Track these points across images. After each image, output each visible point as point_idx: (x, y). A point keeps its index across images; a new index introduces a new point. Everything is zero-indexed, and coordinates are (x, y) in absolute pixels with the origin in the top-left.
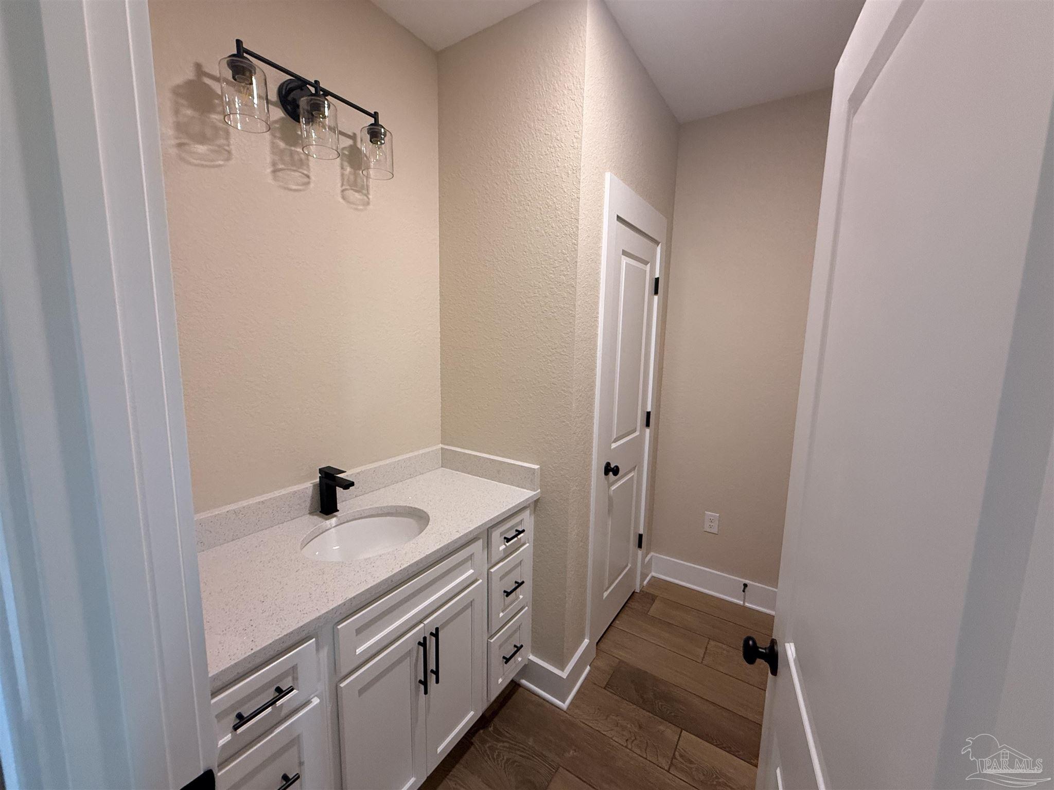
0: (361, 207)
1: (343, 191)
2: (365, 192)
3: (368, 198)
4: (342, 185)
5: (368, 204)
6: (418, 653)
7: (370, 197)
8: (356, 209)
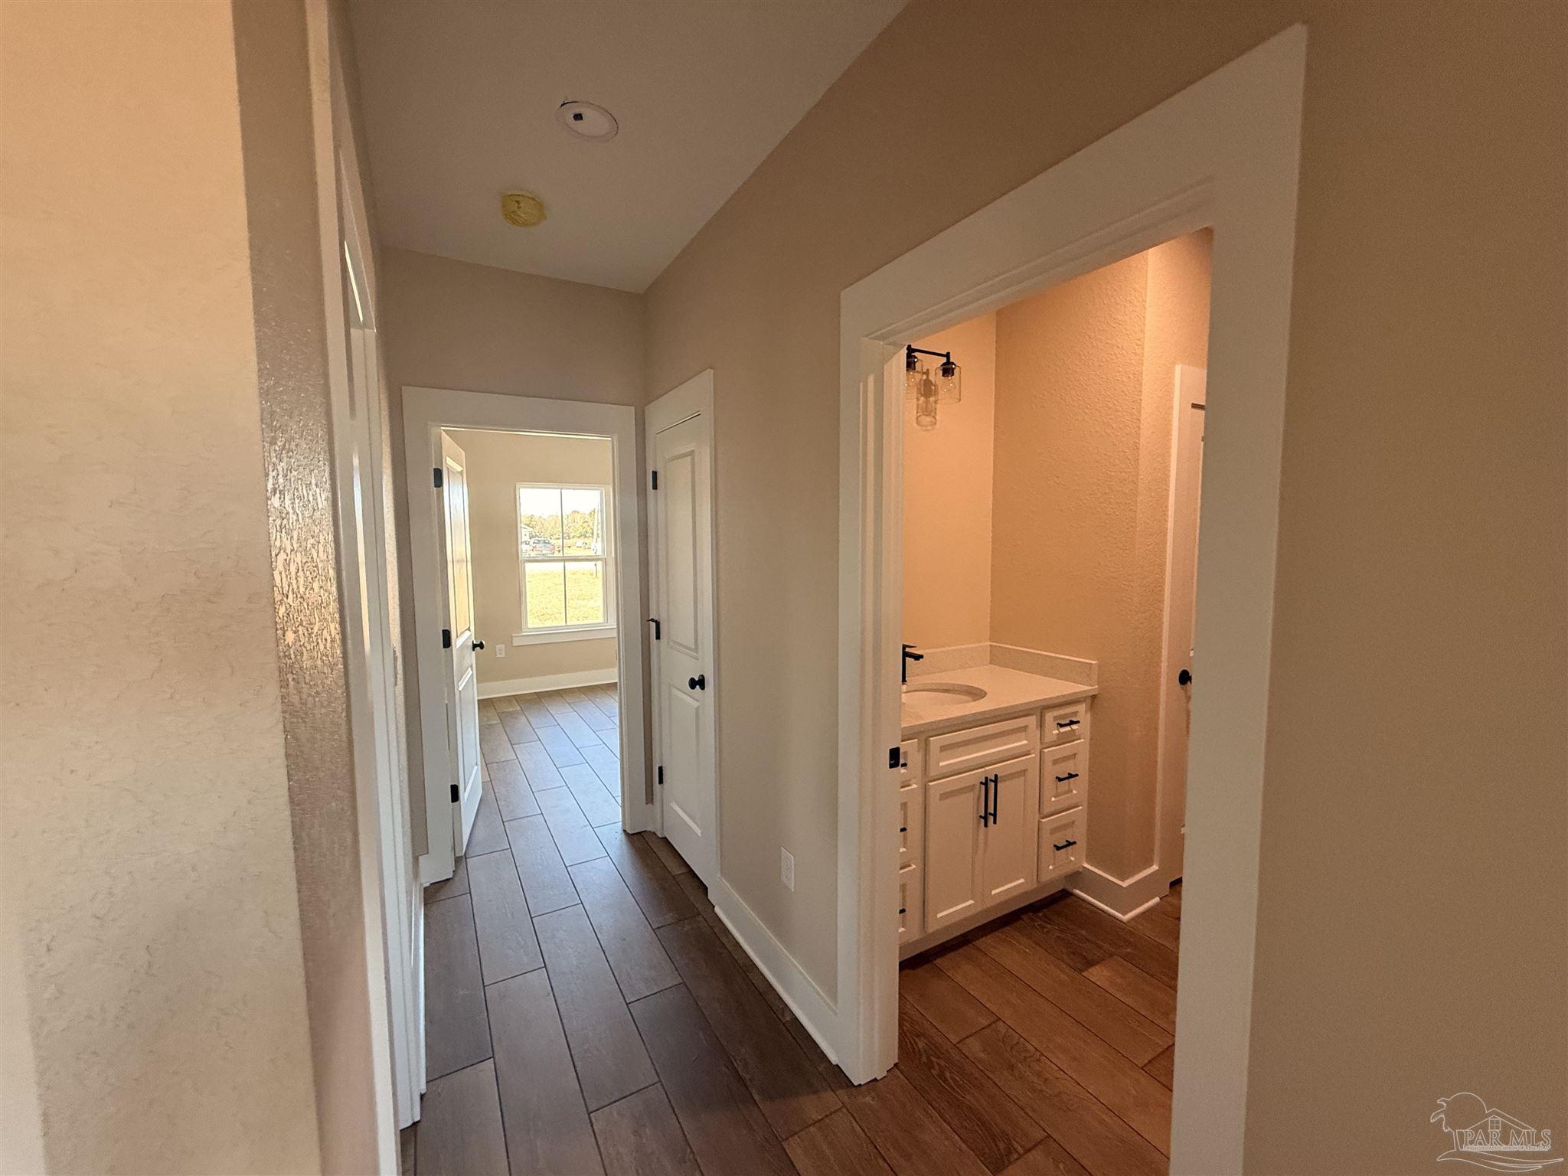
0: (929, 428)
1: (917, 418)
2: (933, 414)
3: (935, 419)
4: (917, 413)
5: (935, 423)
6: (980, 791)
7: (937, 417)
8: (926, 430)
